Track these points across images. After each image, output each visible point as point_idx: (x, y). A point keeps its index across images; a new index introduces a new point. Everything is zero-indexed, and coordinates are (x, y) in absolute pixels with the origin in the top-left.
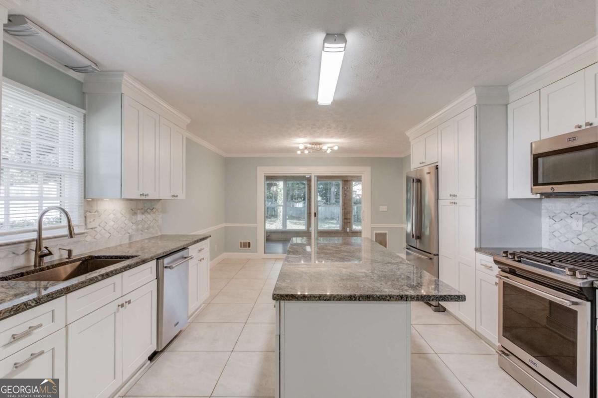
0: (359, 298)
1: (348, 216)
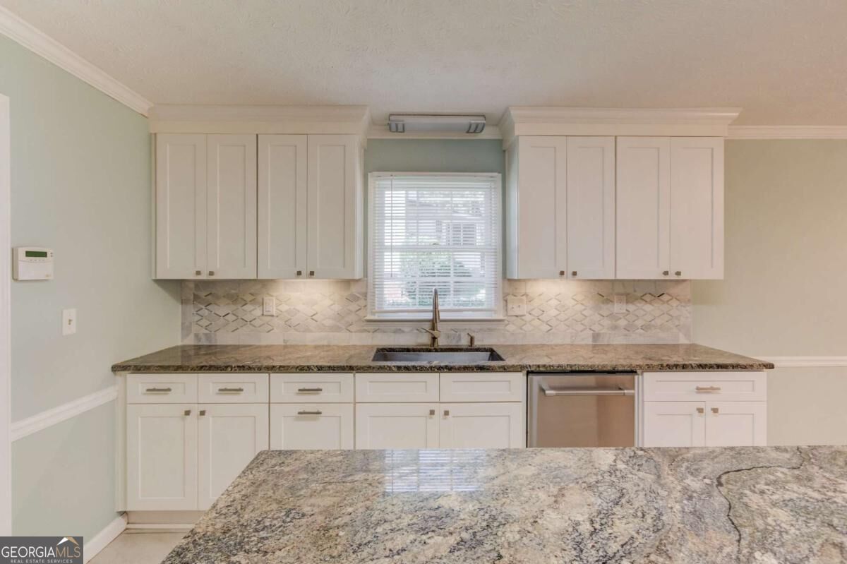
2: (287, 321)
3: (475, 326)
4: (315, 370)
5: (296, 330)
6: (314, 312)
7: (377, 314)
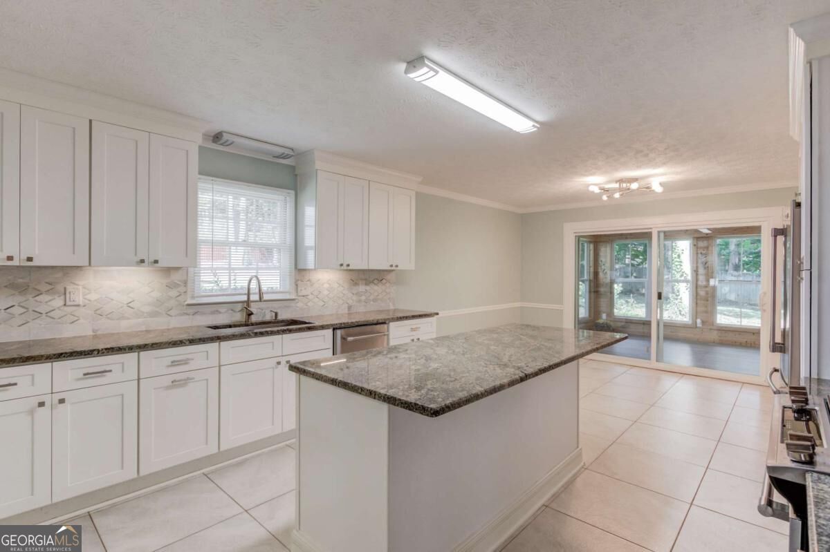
2: (97, 310)
3: (275, 305)
4: (187, 343)
5: (108, 318)
6: (130, 300)
7: (197, 299)
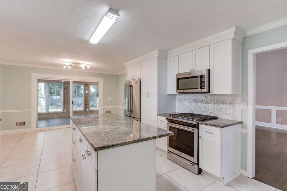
0: (138, 141)
1: (88, 103)
